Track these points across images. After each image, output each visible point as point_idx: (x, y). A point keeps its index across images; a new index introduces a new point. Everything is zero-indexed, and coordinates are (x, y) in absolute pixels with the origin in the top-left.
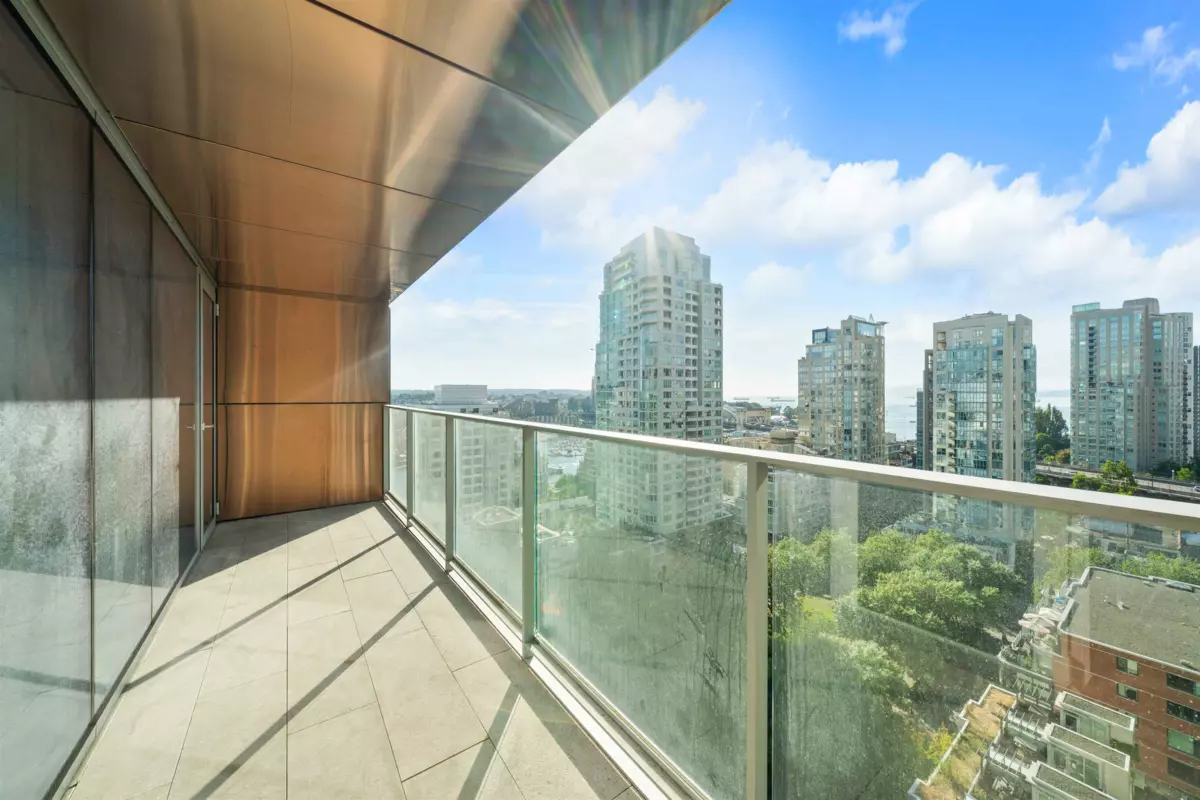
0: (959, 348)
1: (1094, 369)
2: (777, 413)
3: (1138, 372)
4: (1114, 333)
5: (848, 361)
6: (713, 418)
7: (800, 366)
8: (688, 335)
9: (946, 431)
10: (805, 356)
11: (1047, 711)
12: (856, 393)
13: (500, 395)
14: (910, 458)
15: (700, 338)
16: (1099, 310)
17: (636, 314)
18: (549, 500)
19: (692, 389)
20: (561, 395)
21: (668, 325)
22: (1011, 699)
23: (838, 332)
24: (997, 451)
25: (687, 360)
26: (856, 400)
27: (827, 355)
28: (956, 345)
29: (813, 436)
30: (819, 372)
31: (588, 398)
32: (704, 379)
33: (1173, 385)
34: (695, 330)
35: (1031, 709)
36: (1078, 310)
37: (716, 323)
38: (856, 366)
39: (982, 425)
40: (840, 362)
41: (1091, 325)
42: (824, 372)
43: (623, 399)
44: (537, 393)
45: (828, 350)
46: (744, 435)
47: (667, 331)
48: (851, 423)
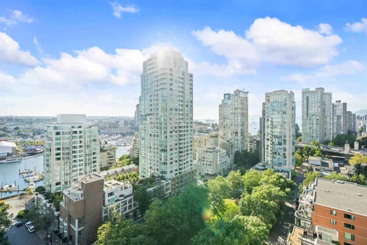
0: (274, 102)
1: (308, 110)
2: (209, 126)
3: (319, 112)
4: (313, 99)
5: (236, 106)
6: (189, 128)
7: (219, 108)
8: (179, 94)
9: (269, 132)
10: (221, 104)
11: (312, 233)
12: (239, 118)
13: (91, 119)
14: (256, 142)
15: (184, 95)
16: (309, 91)
17: (158, 84)
18: (116, 166)
19: (181, 117)
20: (121, 119)
21: (171, 89)
22: (302, 231)
23: (233, 95)
24: (285, 139)
25: (179, 104)
26: (239, 121)
27: (229, 104)
28: (272, 101)
29: (224, 135)
30: (226, 110)
31: (133, 120)
32: (186, 113)
33: (328, 116)
34: (182, 92)
35: (308, 234)
36: (304, 90)
37: (190, 90)
38: (239, 108)
39: (280, 130)
40: (234, 106)
41: (307, 96)
42: (228, 110)
43: (152, 121)
44: (109, 118)
45: (229, 102)
46: (198, 135)
47: (171, 92)
48: (237, 130)
